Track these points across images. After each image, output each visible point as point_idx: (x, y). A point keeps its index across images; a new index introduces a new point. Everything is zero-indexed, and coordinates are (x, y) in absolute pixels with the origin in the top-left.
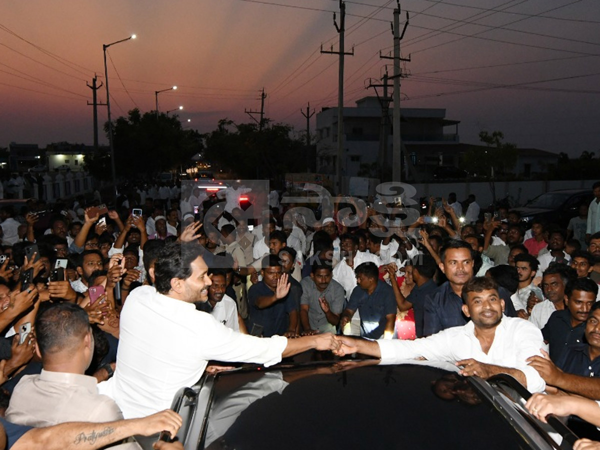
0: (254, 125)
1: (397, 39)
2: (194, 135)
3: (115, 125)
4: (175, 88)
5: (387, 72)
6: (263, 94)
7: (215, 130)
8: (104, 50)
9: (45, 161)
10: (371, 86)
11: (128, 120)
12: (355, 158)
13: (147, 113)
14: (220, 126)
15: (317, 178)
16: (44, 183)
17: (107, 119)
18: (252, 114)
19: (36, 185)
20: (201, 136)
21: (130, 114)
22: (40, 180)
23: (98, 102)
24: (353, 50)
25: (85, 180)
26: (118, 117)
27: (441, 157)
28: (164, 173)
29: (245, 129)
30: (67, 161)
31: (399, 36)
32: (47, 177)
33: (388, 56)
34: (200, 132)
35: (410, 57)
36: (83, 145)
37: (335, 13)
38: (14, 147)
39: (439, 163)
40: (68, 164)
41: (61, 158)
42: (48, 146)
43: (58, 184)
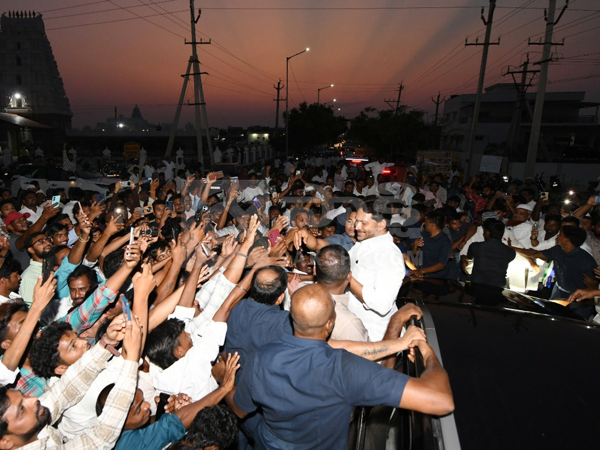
0: (392, 111)
1: (550, 24)
2: (342, 120)
3: (290, 113)
4: (332, 86)
5: (528, 59)
6: (401, 86)
7: (358, 115)
8: (287, 61)
9: (246, 137)
10: (508, 73)
11: (298, 110)
12: (479, 138)
13: (311, 105)
14: (362, 113)
15: (447, 155)
16: (244, 152)
17: (286, 110)
18: (389, 103)
19: (240, 154)
20: (348, 120)
21: (300, 106)
22: (243, 150)
23: (280, 99)
24: (499, 39)
25: (268, 151)
26: (292, 109)
27: (573, 138)
28: (319, 147)
29: (385, 115)
30: (258, 138)
31: (553, 21)
32: (246, 149)
33: (538, 42)
34: (346, 118)
35: (563, 41)
36: (268, 127)
37: (483, 7)
38: (230, 128)
39: (569, 143)
40: (259, 140)
41: (255, 135)
42: (248, 128)
43: (253, 153)
